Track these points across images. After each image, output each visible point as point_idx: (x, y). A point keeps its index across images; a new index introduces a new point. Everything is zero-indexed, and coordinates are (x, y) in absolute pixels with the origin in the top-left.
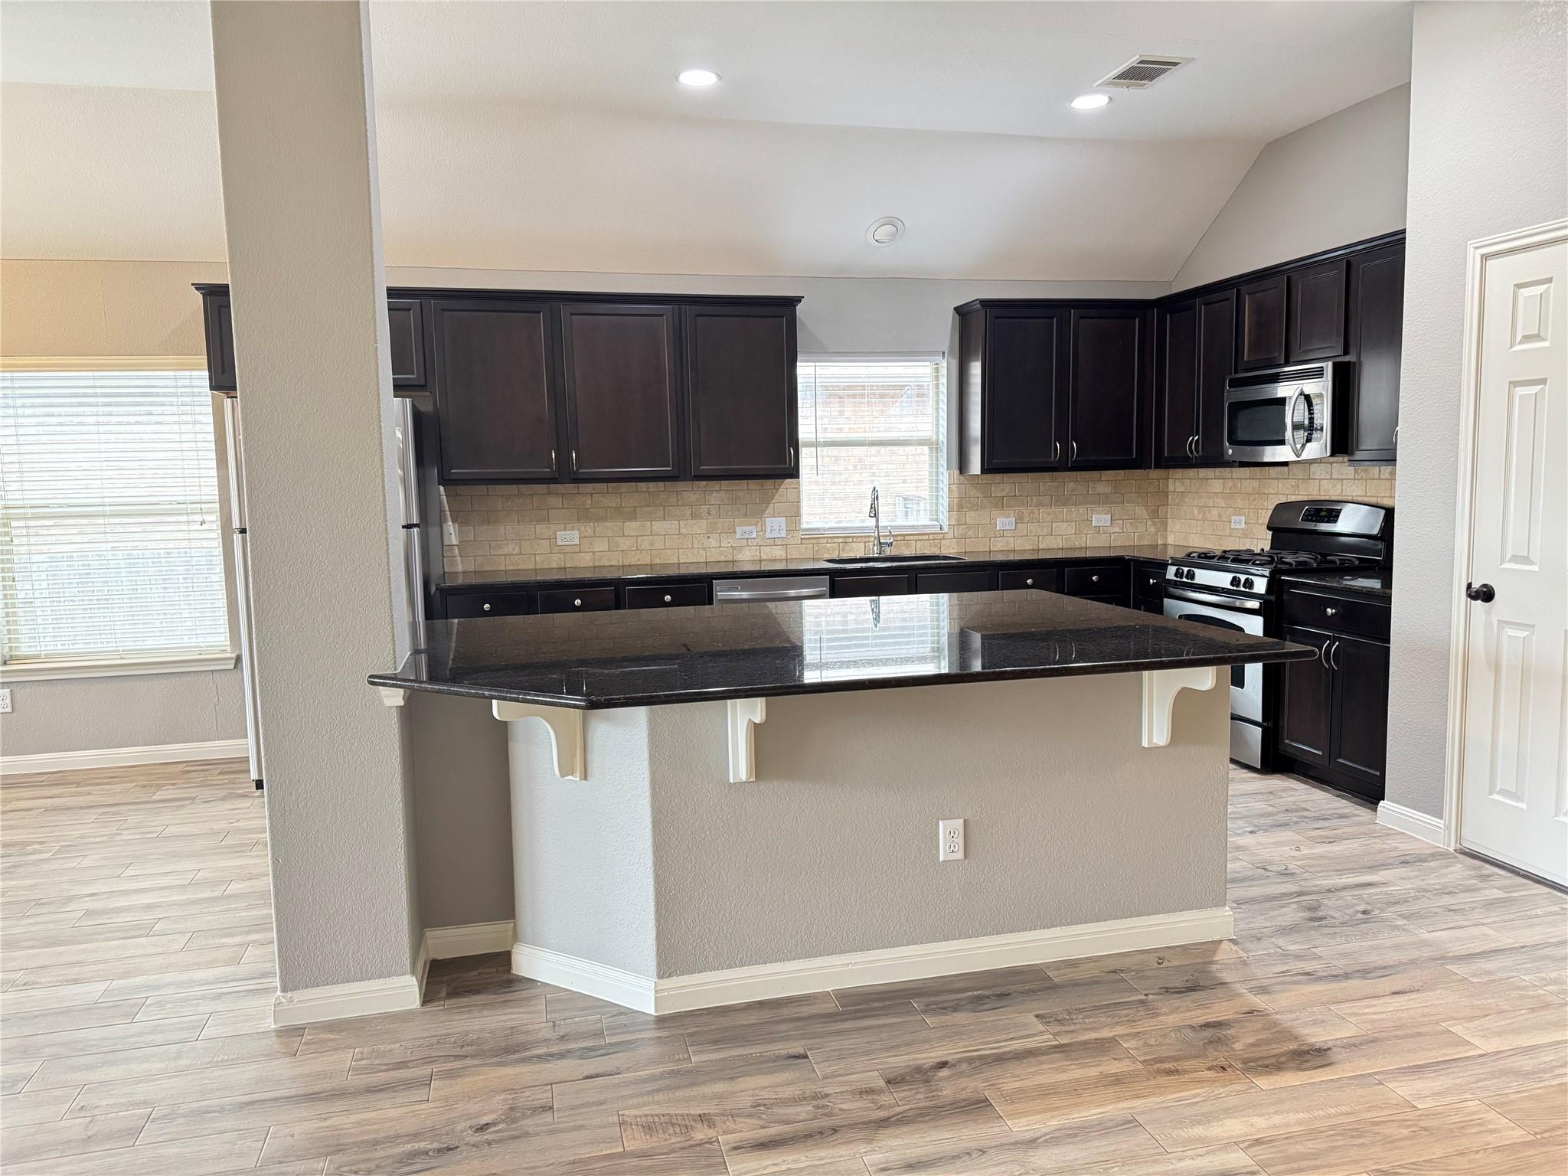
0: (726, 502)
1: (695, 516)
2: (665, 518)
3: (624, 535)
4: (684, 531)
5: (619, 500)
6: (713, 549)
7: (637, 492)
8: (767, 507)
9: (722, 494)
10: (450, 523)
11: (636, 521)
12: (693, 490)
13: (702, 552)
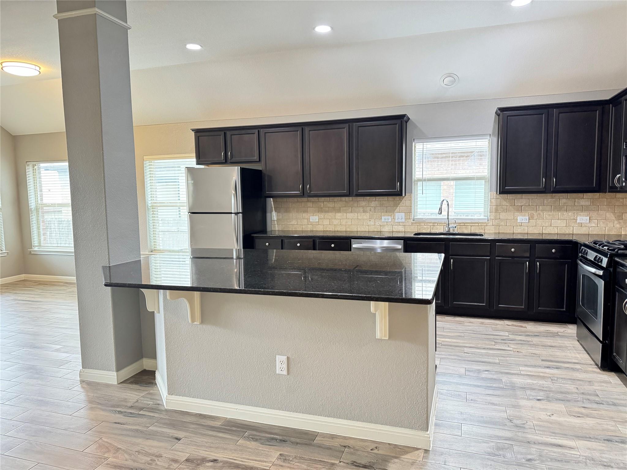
0: (378, 206)
1: (364, 211)
2: (352, 212)
3: (335, 219)
4: (359, 218)
5: (334, 204)
6: (372, 226)
7: (341, 201)
8: (396, 208)
9: (377, 202)
10: (274, 212)
11: (340, 213)
12: (364, 201)
13: (367, 227)
